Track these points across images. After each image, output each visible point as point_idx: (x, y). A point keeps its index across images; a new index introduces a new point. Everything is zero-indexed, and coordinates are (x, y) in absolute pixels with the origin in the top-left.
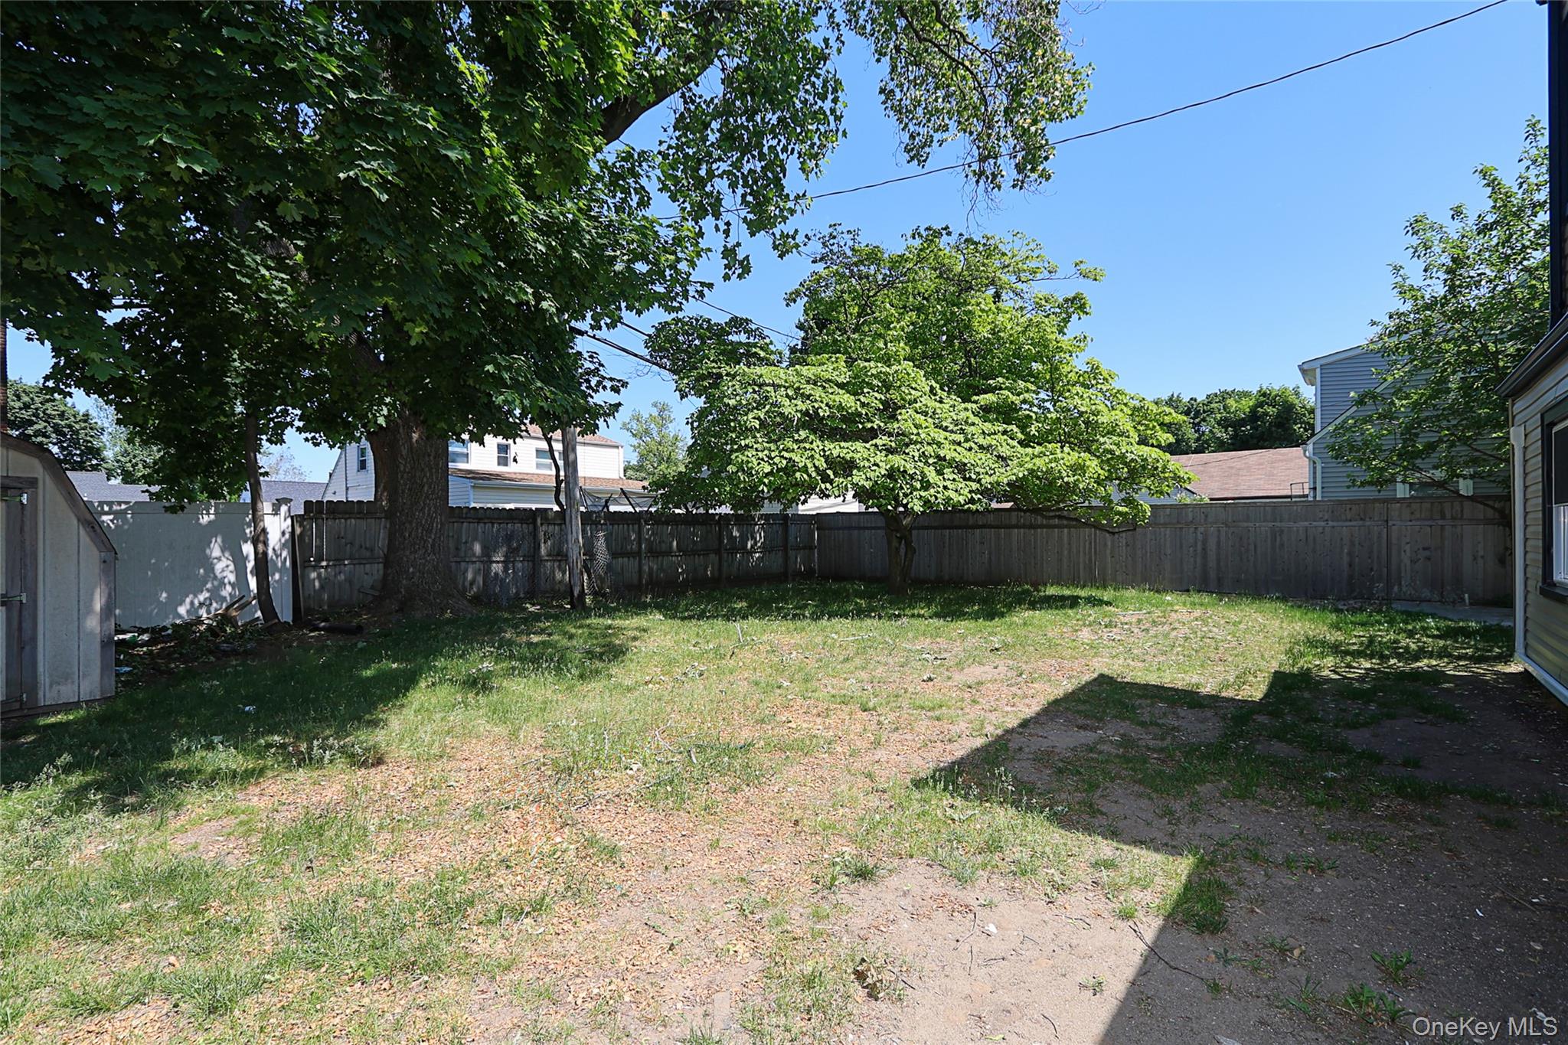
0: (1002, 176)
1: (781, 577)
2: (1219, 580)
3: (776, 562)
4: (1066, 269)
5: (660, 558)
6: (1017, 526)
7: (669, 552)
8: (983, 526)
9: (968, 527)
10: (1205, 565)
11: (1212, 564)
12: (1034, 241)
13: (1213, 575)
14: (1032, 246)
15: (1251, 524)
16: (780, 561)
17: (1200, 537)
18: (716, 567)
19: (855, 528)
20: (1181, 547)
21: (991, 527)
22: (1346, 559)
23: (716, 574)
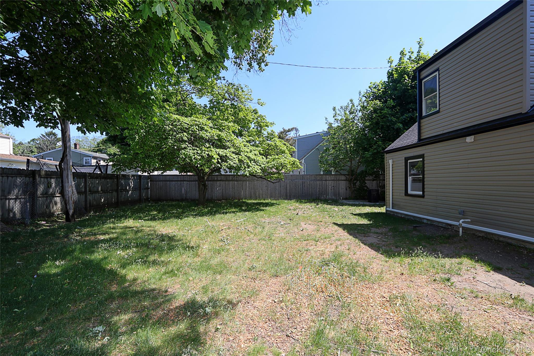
0: (243, 65)
1: (140, 200)
2: (290, 196)
3: (136, 195)
4: (255, 101)
5: (94, 194)
6: (232, 181)
7: (97, 192)
8: (220, 181)
9: (214, 181)
10: (286, 192)
11: (288, 191)
12: (251, 89)
13: (288, 195)
14: (250, 91)
15: (297, 180)
16: (138, 194)
17: (285, 184)
18: (116, 198)
19: (168, 181)
20: (281, 187)
21: (223, 181)
22: (318, 190)
23: (116, 200)
